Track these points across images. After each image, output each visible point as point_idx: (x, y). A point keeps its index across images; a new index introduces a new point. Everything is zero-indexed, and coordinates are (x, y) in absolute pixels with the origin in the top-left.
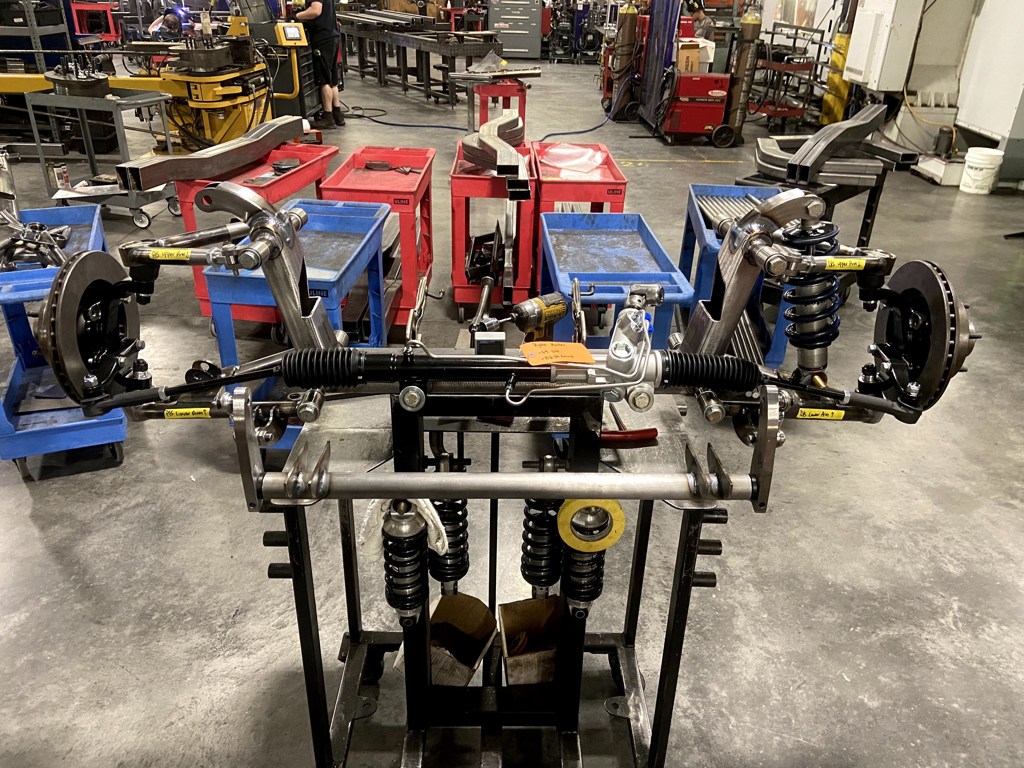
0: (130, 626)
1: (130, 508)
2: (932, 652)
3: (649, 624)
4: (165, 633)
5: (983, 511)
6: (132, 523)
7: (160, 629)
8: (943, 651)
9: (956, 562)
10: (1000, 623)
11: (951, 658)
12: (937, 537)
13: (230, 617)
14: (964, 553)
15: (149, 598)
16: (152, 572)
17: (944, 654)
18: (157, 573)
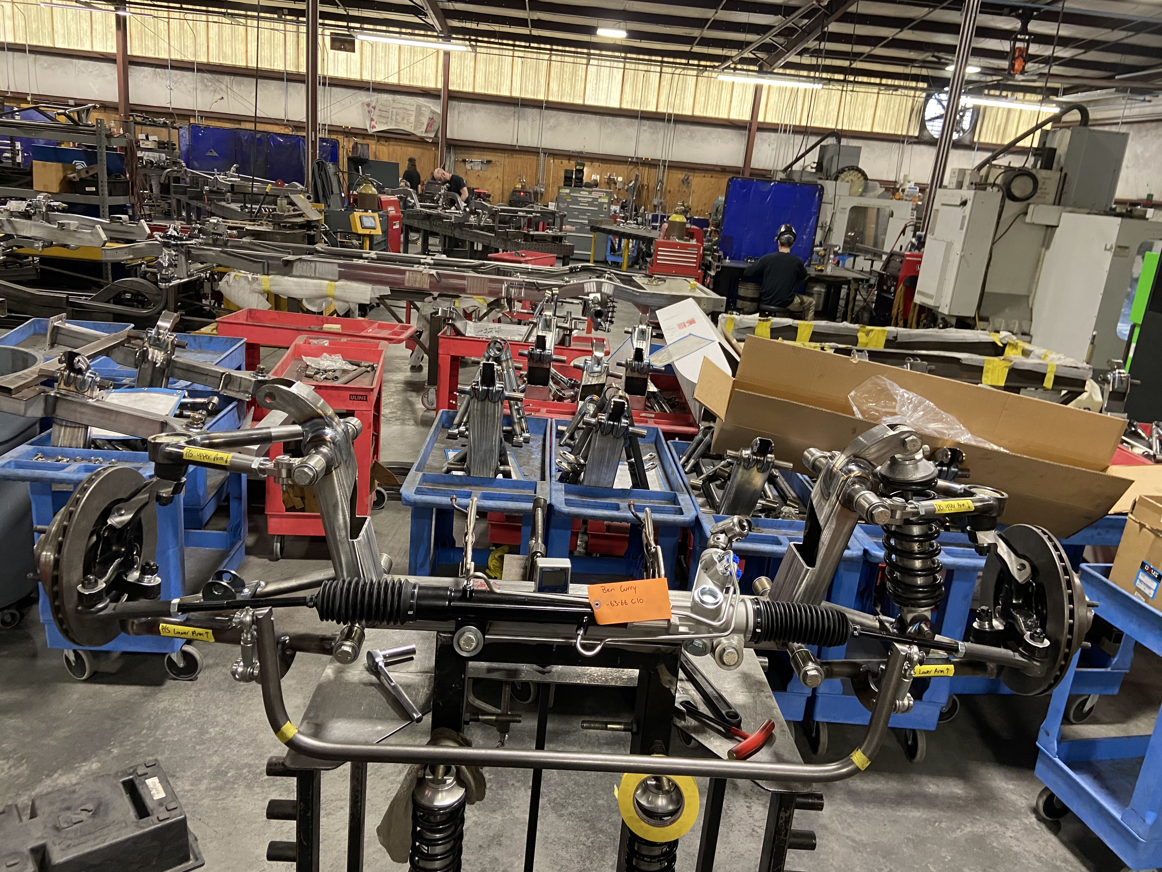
0: (205, 781)
2: (1016, 849)
3: (734, 809)
7: (236, 786)
11: (1035, 856)
15: (223, 755)
16: (225, 731)
17: (1028, 852)
18: (230, 733)
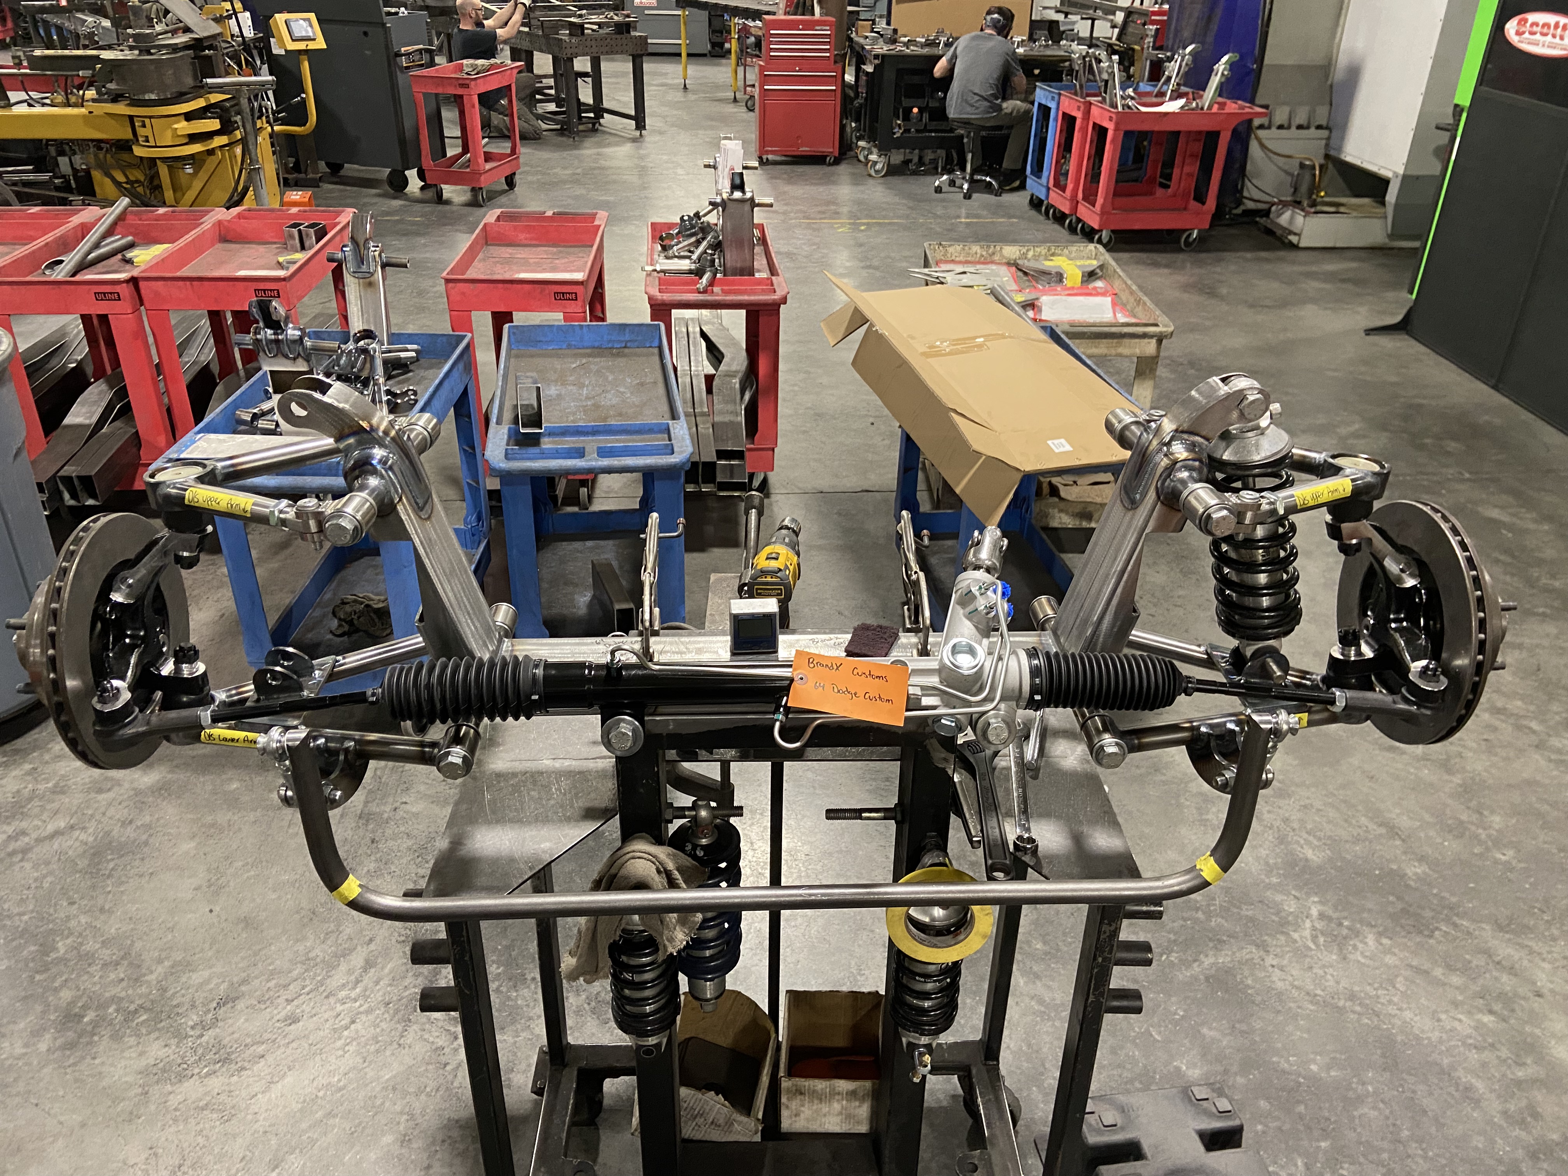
0: (48, 1036)
1: (46, 838)
2: (1280, 985)
4: (104, 1043)
6: (47, 863)
7: (96, 1038)
8: (1296, 983)
9: (1316, 842)
10: (1380, 934)
11: (1308, 994)
13: (209, 1010)
14: (1327, 827)
15: (77, 987)
16: (81, 944)
17: (1298, 988)
18: (90, 945)
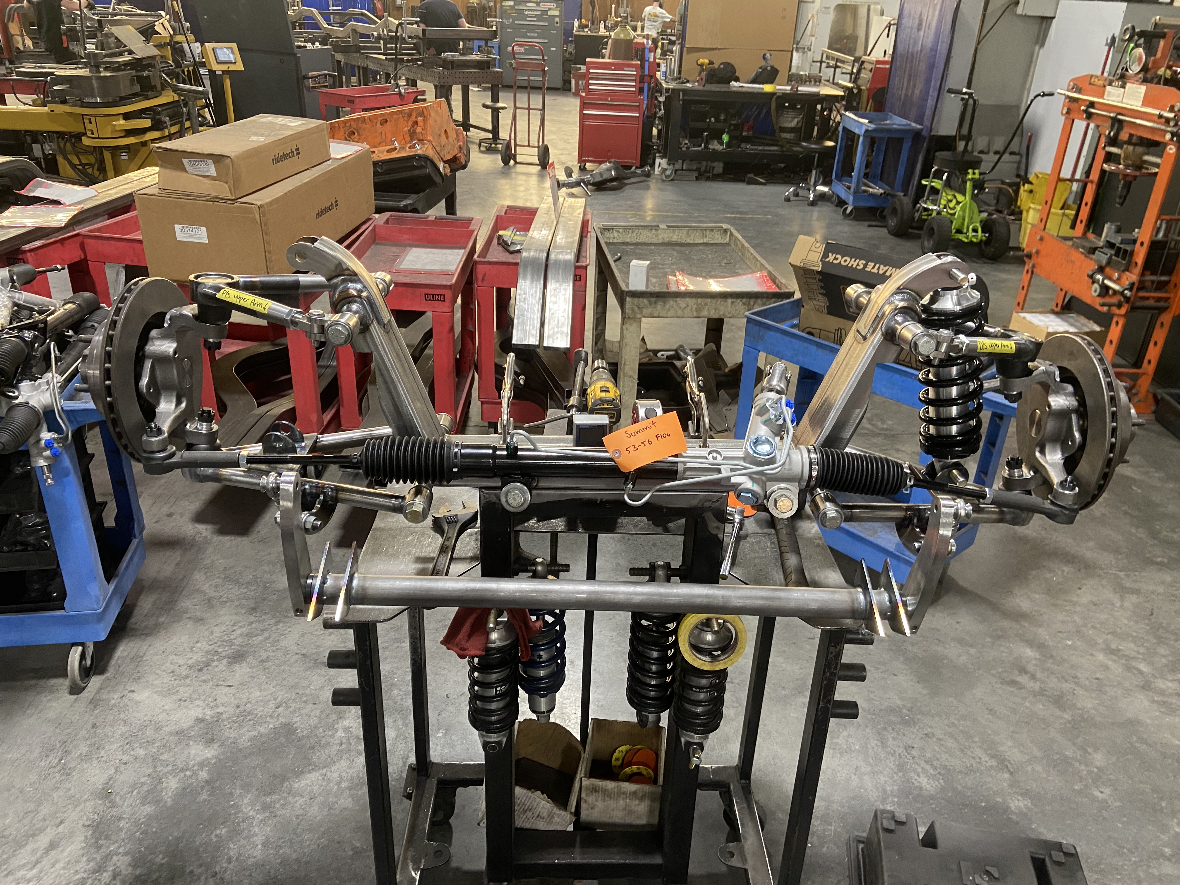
5: (979, 692)
9: (932, 771)
12: (913, 732)
14: (944, 756)
